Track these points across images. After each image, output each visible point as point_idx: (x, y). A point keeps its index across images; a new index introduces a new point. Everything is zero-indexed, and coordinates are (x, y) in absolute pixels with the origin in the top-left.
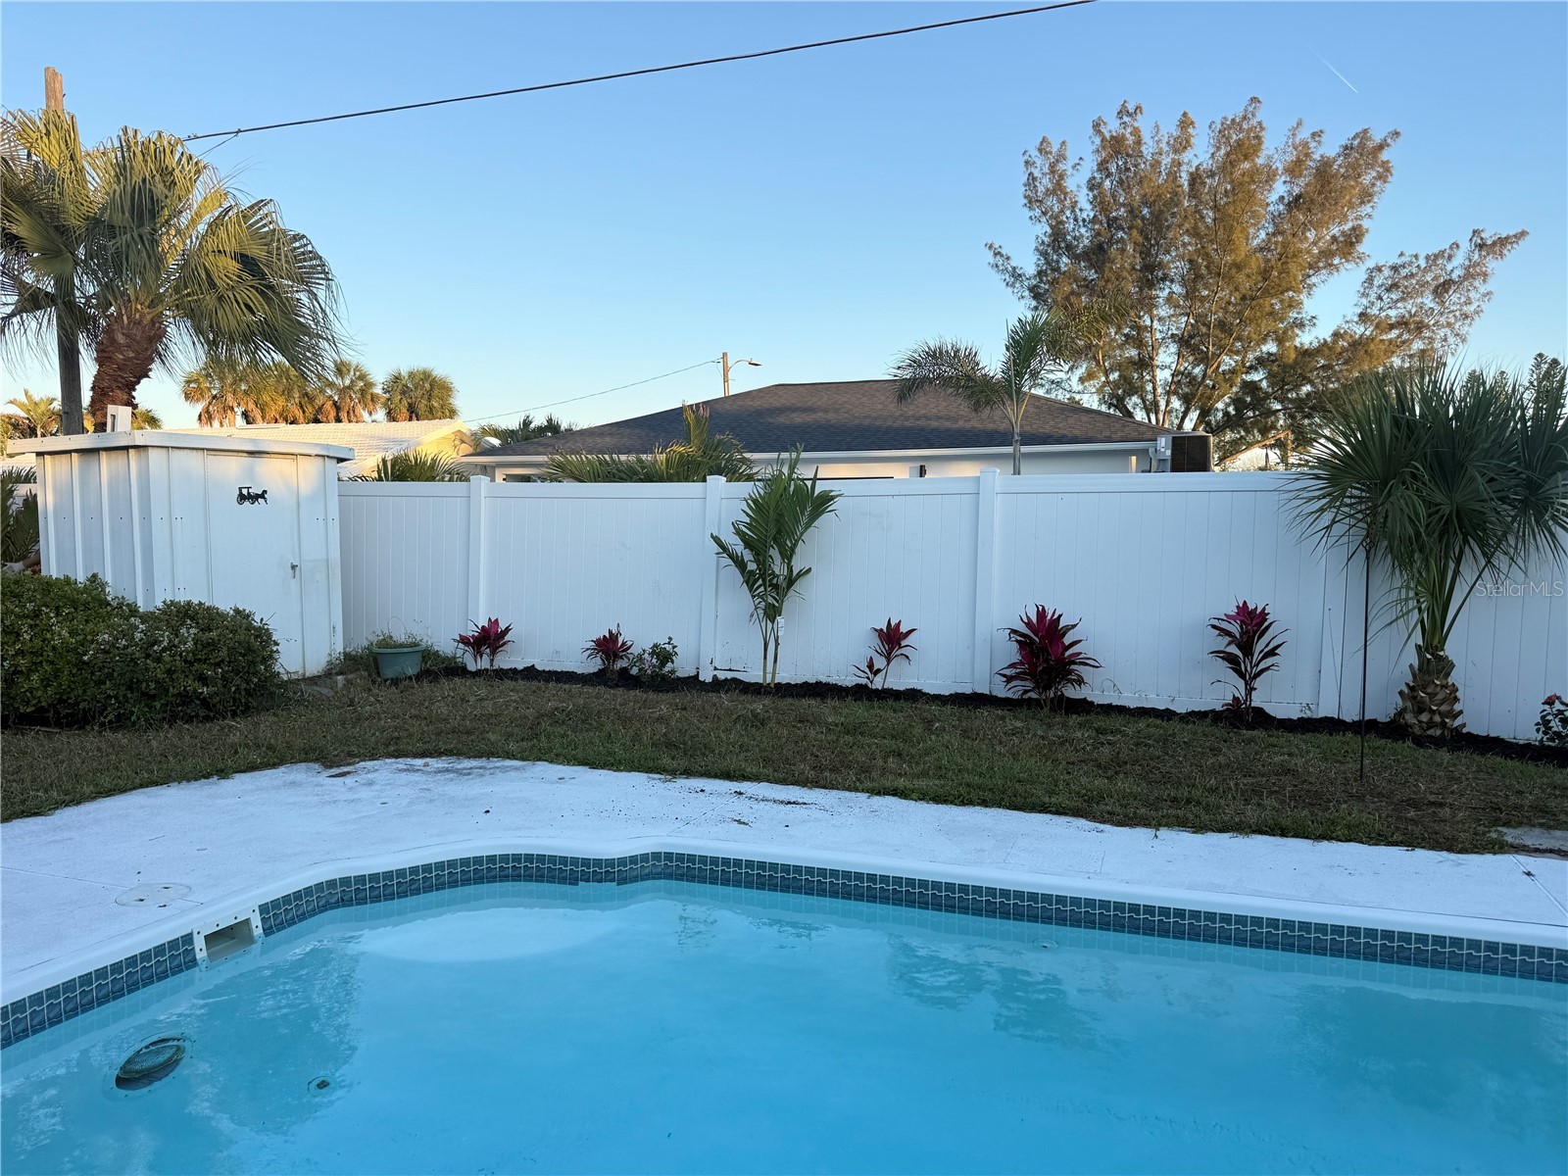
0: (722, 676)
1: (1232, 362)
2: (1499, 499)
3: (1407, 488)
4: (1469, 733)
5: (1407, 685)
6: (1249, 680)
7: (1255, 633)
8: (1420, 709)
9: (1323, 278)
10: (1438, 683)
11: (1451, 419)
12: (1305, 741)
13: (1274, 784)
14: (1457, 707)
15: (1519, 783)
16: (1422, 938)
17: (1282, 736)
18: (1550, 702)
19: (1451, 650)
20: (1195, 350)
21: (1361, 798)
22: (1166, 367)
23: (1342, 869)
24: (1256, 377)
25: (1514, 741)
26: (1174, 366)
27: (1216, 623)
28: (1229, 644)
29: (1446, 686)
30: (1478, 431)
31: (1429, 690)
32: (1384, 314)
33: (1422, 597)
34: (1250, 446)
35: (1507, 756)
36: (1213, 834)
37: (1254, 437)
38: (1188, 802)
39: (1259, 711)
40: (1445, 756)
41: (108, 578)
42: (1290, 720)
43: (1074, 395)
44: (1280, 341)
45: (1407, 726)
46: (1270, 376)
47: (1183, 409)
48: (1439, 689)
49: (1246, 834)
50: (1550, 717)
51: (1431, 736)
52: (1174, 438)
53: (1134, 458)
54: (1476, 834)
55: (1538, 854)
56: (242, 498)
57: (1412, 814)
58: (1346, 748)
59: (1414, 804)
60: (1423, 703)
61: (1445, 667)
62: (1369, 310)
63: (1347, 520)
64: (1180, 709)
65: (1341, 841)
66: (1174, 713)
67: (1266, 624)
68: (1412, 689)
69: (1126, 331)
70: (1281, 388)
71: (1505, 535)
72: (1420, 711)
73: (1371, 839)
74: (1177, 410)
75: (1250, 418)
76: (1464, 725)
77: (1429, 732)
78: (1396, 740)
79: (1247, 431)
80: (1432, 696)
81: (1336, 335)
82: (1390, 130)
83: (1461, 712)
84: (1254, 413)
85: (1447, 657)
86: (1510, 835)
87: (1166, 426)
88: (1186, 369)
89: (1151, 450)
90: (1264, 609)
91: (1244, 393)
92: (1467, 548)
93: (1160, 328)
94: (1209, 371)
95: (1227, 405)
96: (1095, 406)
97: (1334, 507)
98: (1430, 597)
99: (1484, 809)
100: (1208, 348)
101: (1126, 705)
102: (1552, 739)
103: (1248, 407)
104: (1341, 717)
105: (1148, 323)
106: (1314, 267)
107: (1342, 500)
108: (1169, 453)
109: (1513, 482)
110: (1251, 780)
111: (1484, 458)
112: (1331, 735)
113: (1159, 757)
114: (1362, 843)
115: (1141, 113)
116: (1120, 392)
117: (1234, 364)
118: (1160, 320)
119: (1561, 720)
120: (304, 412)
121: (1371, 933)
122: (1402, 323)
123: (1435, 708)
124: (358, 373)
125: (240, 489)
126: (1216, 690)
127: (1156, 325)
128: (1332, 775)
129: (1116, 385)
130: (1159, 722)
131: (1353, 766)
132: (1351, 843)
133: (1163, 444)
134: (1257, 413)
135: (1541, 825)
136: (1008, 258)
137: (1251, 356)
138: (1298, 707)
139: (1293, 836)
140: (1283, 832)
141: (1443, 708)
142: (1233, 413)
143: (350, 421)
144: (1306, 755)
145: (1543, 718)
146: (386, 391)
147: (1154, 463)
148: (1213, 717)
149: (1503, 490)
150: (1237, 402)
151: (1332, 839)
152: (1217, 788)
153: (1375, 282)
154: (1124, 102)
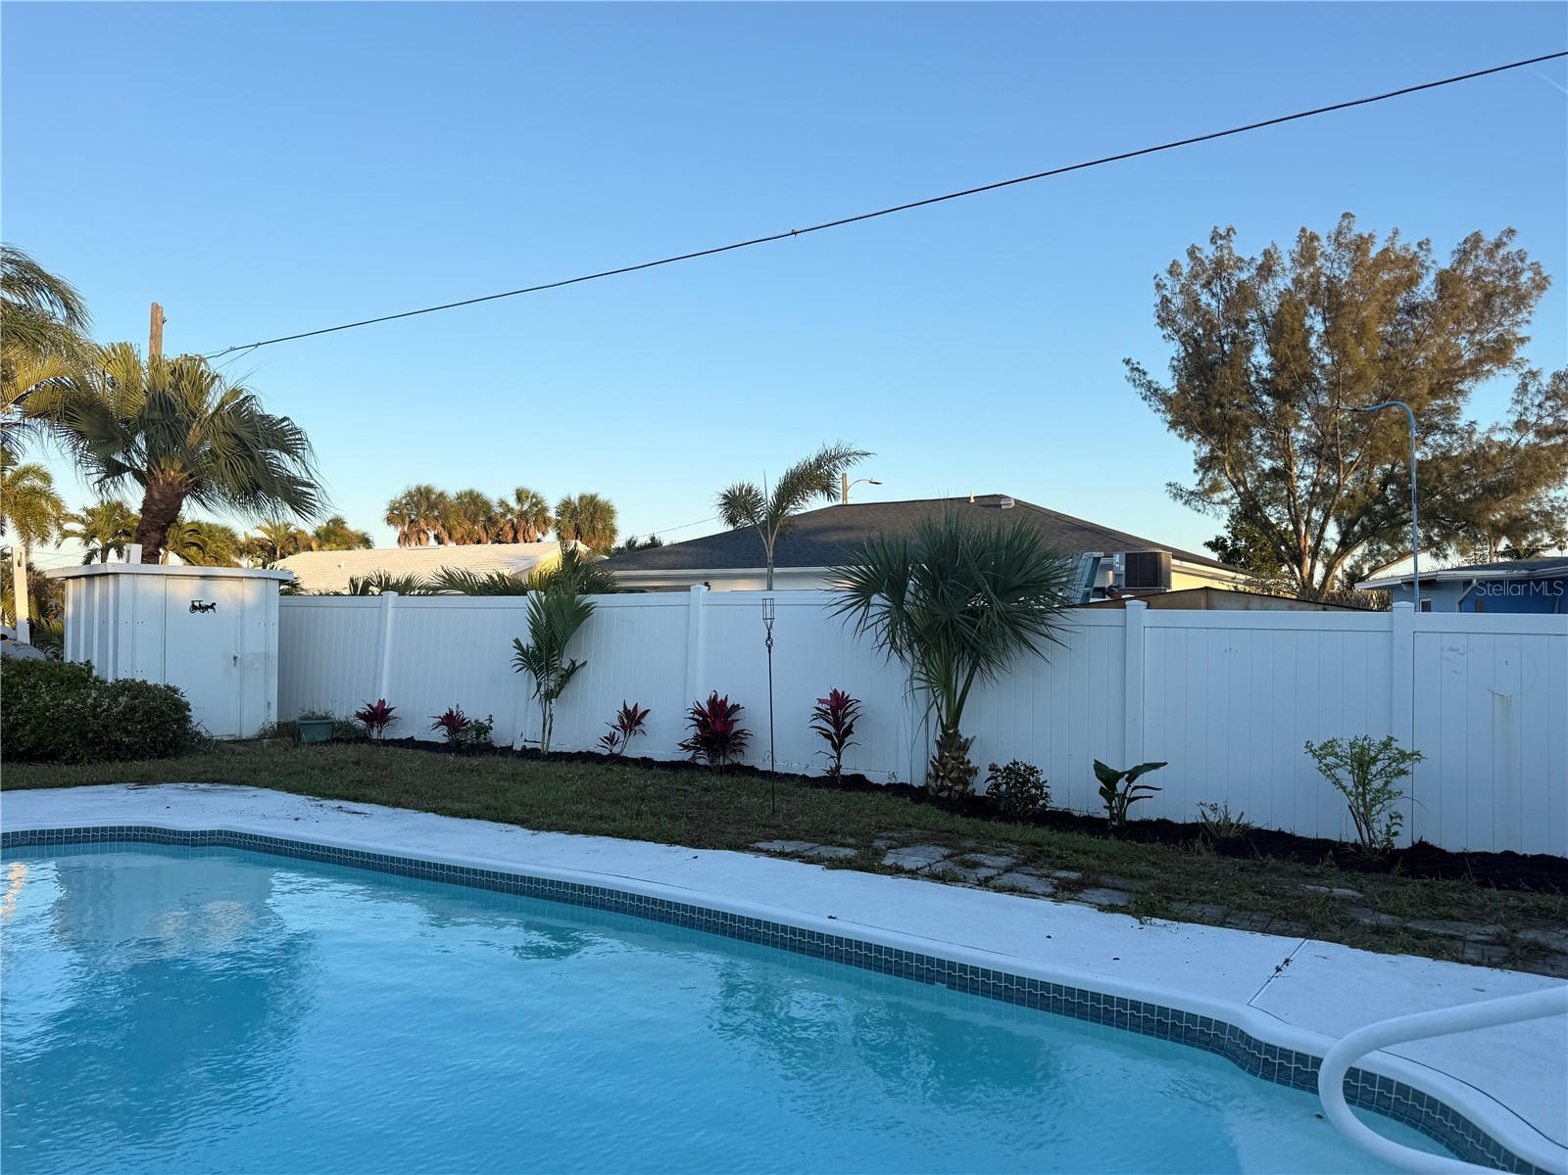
0: (529, 746)
5: (934, 756)
6: (838, 751)
7: (843, 715)
8: (938, 776)
9: (1475, 383)
10: (947, 755)
18: (992, 769)
27: (819, 705)
29: (955, 758)
31: (943, 760)
32: (1543, 420)
33: (935, 687)
41: (95, 663)
42: (881, 785)
45: (930, 790)
48: (949, 760)
52: (1127, 554)
56: (194, 608)
61: (956, 742)
64: (810, 775)
66: (808, 778)
67: (851, 707)
68: (936, 759)
76: (974, 791)
78: (921, 801)
80: (944, 765)
83: (972, 780)
90: (849, 695)
104: (912, 784)
108: (1123, 568)
115: (1235, 233)
120: (487, 533)
122: (1562, 431)
123: (943, 774)
124: (534, 500)
125: (193, 602)
133: (1118, 561)
136: (1145, 373)
138: (887, 775)
143: (526, 542)
146: (558, 514)
153: (1529, 388)
154: (1215, 227)
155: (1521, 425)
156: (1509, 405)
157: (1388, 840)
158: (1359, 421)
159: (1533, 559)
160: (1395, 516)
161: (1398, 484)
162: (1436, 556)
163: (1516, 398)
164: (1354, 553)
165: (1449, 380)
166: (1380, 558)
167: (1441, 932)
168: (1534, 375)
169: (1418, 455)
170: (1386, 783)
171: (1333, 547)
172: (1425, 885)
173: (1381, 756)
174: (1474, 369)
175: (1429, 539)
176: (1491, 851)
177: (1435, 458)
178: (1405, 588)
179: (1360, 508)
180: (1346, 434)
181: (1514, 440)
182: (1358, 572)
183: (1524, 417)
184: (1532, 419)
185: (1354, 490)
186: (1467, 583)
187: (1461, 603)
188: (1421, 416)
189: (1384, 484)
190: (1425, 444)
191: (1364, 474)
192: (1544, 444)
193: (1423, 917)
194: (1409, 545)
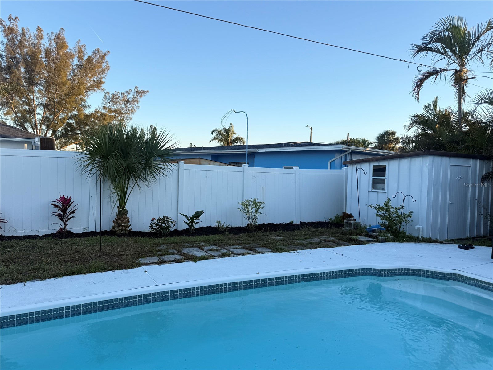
1: (63, 116)
2: (139, 163)
3: (113, 159)
4: (133, 231)
5: (115, 218)
6: (65, 222)
7: (67, 206)
8: (119, 225)
9: (92, 93)
10: (124, 217)
11: (125, 139)
12: (84, 240)
13: (72, 257)
14: (129, 224)
15: (145, 244)
16: (116, 300)
17: (77, 240)
18: (152, 220)
19: (127, 207)
20: (50, 110)
21: (100, 257)
22: (39, 114)
23: (92, 282)
24: (72, 121)
25: (145, 232)
26: (42, 114)
27: (53, 203)
28: (59, 210)
29: (126, 218)
30: (132, 143)
31: (121, 220)
32: (110, 107)
33: (118, 192)
34: (70, 144)
35: (142, 237)
36: (48, 279)
37: (72, 141)
38: (39, 269)
39: (70, 232)
40: (125, 239)
42: (80, 234)
43: (3, 120)
44: (79, 111)
45: (115, 231)
46: (76, 122)
47: (46, 129)
48: (124, 219)
49: (61, 277)
50: (153, 224)
51: (122, 233)
52: (42, 139)
53: (26, 145)
54: (133, 262)
55: (149, 265)
57: (115, 259)
58: (97, 241)
59: (116, 256)
60: (120, 224)
61: (126, 212)
62: (106, 105)
63: (96, 168)
64: (40, 235)
65: (93, 273)
66: (38, 236)
67: (71, 203)
68: (117, 220)
69: (24, 99)
70: (80, 126)
71: (141, 173)
72: (119, 226)
73: (102, 270)
74: (44, 129)
75: (70, 135)
76: (131, 229)
77: (122, 232)
78: (112, 236)
79: (69, 139)
80: (122, 221)
81: (96, 112)
82: (107, 51)
83: (130, 225)
84: (71, 133)
85: (126, 209)
86: (142, 261)
87: (40, 135)
88: (47, 116)
89: (33, 142)
90: (70, 198)
91: (67, 127)
92: (131, 177)
93: (36, 100)
94: (55, 118)
95: (62, 130)
96: (12, 125)
97: (92, 164)
98: (121, 192)
99: (135, 254)
100: (54, 110)
101: (19, 235)
102: (153, 230)
103: (69, 131)
104: (96, 231)
105: (32, 98)
106: (88, 89)
107: (94, 162)
108: (39, 143)
109: (142, 159)
110: (64, 257)
111: (134, 151)
112: (93, 237)
113: (29, 254)
114: (100, 272)
116: (22, 121)
117: (64, 116)
118: (37, 98)
119: (155, 225)
121: (100, 302)
122: (115, 111)
123: (123, 225)
126: (54, 226)
127: (35, 99)
128: (92, 251)
129: (20, 118)
130: (31, 240)
131: (99, 246)
132: (96, 273)
133: (37, 140)
134: (72, 133)
135: (150, 256)
137: (70, 114)
138: (82, 229)
139: (77, 274)
140: (73, 273)
141: (125, 225)
142: (64, 132)
144: (83, 245)
145: (151, 224)
147: (34, 147)
148: (53, 235)
149: (139, 161)
150: (65, 129)
151: (90, 272)
152: (51, 262)
153: (107, 97)
154: (10, 15)
155: (104, 107)
156: (102, 101)
163: (104, 99)
168: (107, 93)
174: (92, 88)
181: (103, 112)
192: (110, 115)
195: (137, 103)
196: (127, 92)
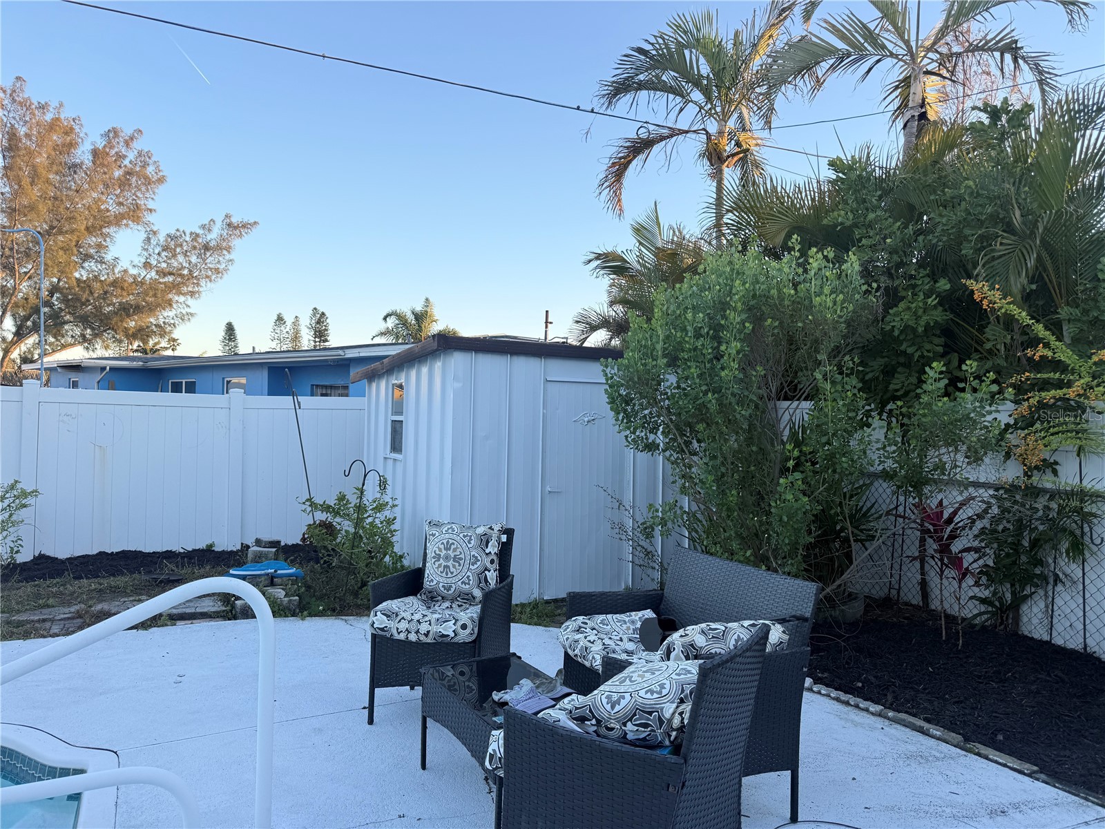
81: (126, 274)
153: (152, 241)
155: (147, 265)
156: (139, 250)
157: (12, 557)
158: (32, 242)
159: (155, 355)
160: (58, 318)
161: (61, 293)
162: (87, 349)
164: (26, 342)
165: (100, 223)
166: (47, 347)
167: (36, 618)
168: (155, 233)
169: (77, 275)
170: (11, 516)
171: (10, 337)
172: (35, 586)
173: (7, 496)
174: (118, 220)
175: (83, 336)
176: (90, 553)
177: (88, 278)
178: (59, 370)
179: (32, 308)
180: (23, 249)
181: (143, 275)
182: (29, 356)
183: (148, 260)
184: (154, 263)
185: (27, 294)
186: (103, 369)
187: (98, 382)
188: (80, 247)
189: (51, 294)
190: (83, 267)
191: (36, 283)
192: (161, 280)
193: (26, 610)
194: (69, 340)
195: (229, 252)
196: (203, 227)
